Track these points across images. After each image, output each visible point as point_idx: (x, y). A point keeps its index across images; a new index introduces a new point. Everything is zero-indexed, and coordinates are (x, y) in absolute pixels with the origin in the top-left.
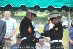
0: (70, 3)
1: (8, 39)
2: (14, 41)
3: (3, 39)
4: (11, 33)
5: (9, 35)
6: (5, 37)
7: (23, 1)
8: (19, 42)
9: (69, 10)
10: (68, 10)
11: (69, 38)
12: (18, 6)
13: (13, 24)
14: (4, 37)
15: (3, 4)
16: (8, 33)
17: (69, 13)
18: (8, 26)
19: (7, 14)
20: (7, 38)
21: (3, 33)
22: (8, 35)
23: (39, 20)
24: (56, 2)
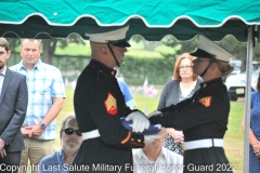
0: (253, 9)
1: (35, 138)
2: (55, 143)
3: (15, 135)
4: (43, 117)
5: (37, 122)
6: (23, 131)
7: (87, 4)
8: (72, 146)
9: (250, 35)
10: (246, 35)
11: (250, 132)
12: (69, 20)
13: (49, 84)
14: (19, 129)
15: (16, 13)
16: (33, 116)
17: (248, 44)
18: (34, 92)
19: (28, 50)
20: (30, 133)
21: (16, 116)
22: (34, 123)
23: (142, 69)
24: (202, 7)
